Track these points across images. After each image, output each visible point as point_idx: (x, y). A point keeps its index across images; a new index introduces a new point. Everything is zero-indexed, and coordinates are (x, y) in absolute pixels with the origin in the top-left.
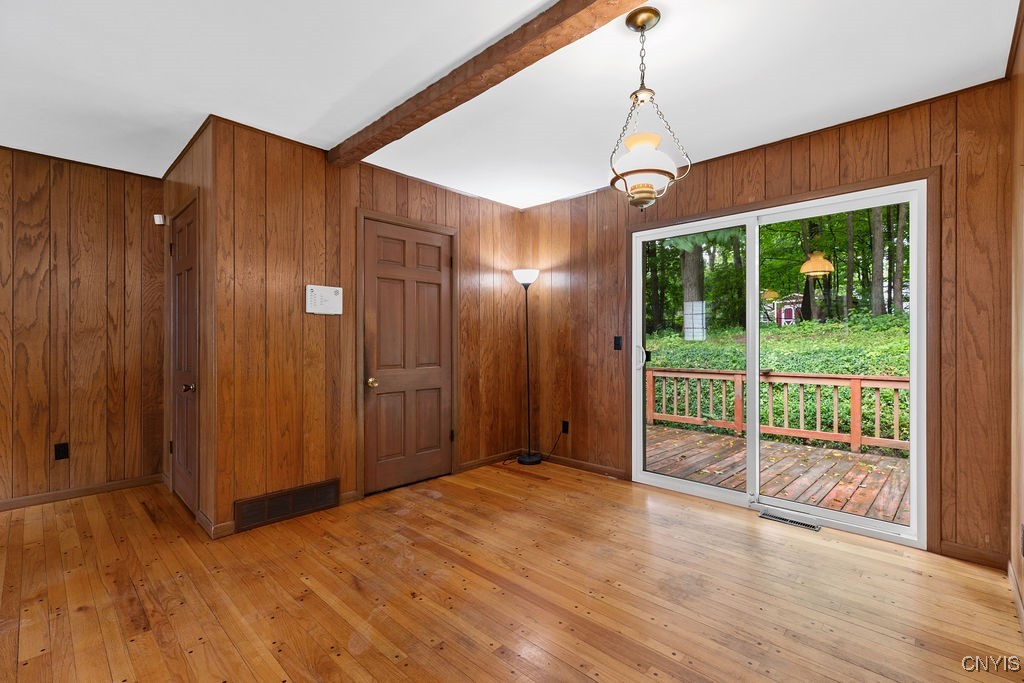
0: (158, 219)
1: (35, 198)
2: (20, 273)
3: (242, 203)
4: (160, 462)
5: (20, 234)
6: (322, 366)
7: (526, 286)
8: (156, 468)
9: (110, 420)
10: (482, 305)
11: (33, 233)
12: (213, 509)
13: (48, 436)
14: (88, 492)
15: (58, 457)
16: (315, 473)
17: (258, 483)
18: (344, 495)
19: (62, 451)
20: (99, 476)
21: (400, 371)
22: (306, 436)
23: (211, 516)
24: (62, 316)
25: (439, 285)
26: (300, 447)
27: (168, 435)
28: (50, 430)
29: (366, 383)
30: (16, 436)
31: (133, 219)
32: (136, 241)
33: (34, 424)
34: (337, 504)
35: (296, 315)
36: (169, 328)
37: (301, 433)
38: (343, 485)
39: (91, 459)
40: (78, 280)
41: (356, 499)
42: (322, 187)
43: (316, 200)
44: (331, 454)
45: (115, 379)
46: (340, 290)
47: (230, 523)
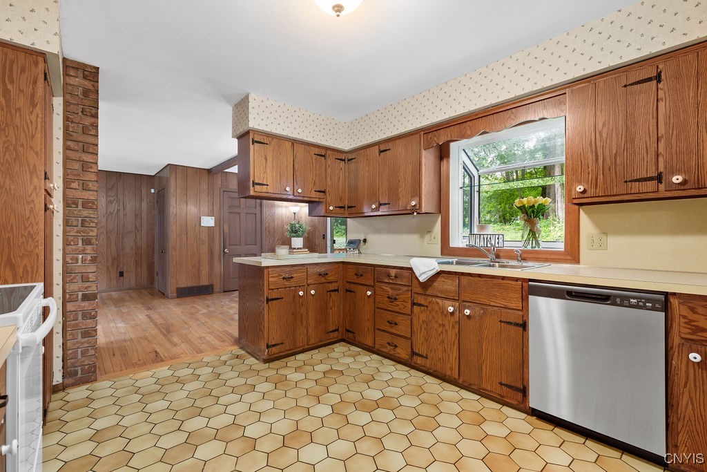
0: (153, 191)
1: (113, 186)
2: (108, 212)
3: (179, 190)
4: (153, 281)
5: (108, 199)
6: (207, 245)
7: (295, 214)
8: (152, 282)
9: (136, 263)
10: (276, 221)
11: (112, 199)
12: (171, 290)
13: (117, 268)
14: (130, 289)
15: (120, 276)
16: (204, 281)
17: (185, 282)
18: (215, 290)
19: (121, 274)
20: (133, 284)
21: (238, 247)
22: (201, 268)
23: (169, 292)
24: (121, 227)
25: (256, 214)
26: (199, 273)
27: (156, 270)
28: (118, 267)
29: (224, 251)
30: (108, 268)
31: (144, 191)
32: (145, 199)
33: (113, 264)
34: (212, 293)
35: (197, 227)
36: (156, 231)
37: (199, 267)
38: (215, 287)
39: (130, 278)
40: (126, 214)
41: (220, 292)
42: (207, 182)
43: (204, 186)
44: (210, 275)
45: (138, 249)
46: (213, 218)
47: (175, 294)
